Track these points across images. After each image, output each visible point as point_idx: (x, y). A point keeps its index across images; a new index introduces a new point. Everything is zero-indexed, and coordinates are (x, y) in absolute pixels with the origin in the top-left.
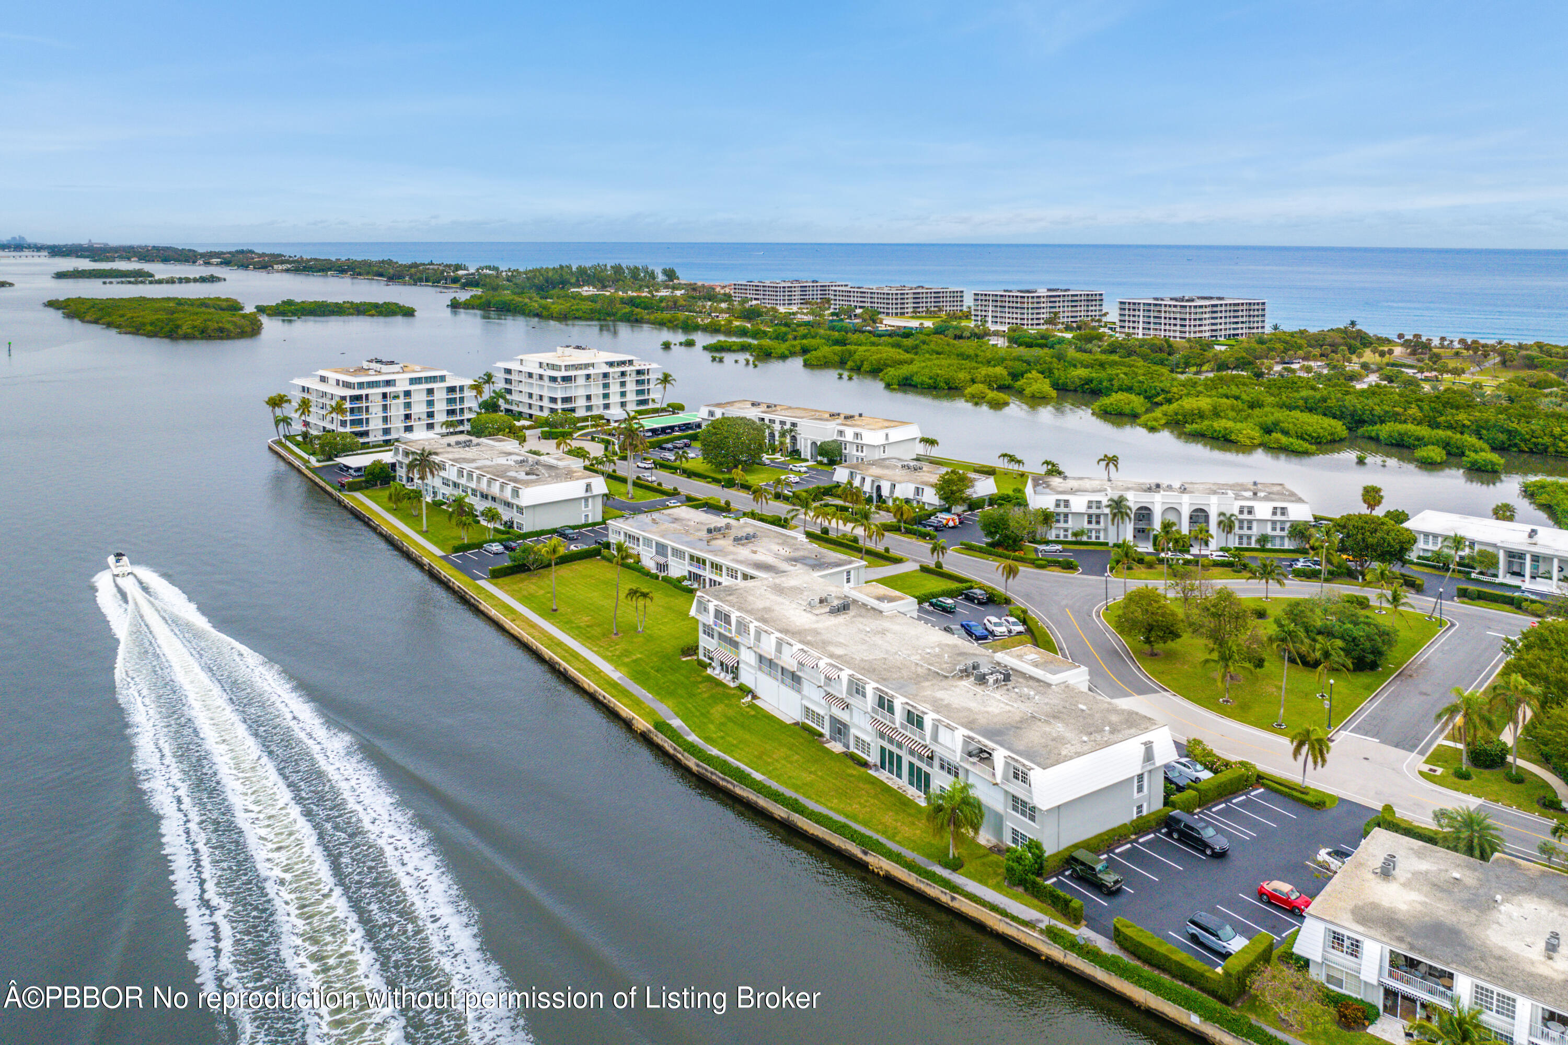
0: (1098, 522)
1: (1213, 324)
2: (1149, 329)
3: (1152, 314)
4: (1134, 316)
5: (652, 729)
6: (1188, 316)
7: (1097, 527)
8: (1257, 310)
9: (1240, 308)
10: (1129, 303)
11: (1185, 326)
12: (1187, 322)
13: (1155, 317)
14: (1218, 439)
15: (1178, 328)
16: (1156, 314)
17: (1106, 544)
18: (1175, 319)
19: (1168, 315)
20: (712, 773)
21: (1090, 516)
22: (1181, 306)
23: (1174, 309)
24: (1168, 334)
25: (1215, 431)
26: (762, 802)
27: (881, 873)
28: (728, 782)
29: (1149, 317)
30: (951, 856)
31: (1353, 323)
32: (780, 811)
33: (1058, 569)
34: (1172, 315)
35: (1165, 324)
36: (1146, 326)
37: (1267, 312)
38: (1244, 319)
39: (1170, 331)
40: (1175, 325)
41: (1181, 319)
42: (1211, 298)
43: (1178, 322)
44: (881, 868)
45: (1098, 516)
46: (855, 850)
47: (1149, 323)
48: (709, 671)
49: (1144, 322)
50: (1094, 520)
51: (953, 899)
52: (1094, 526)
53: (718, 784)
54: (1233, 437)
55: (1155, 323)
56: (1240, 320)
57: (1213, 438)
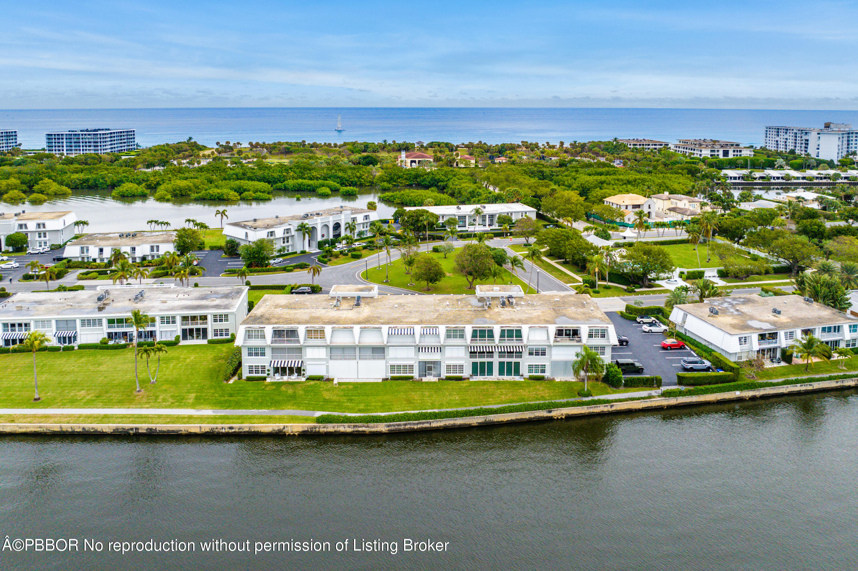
0: (288, 242)
1: (111, 144)
2: (71, 150)
3: (73, 141)
4: (58, 143)
5: (315, 424)
6: (99, 140)
7: (288, 244)
8: (130, 135)
9: (123, 134)
10: (55, 135)
11: (98, 146)
12: (99, 144)
13: (75, 142)
14: (215, 200)
15: (92, 148)
16: (76, 140)
17: (296, 253)
18: (90, 142)
19: (84, 140)
20: (405, 425)
21: (284, 239)
22: (94, 134)
23: (89, 137)
24: (85, 152)
25: (212, 196)
26: (459, 421)
27: (563, 417)
28: (423, 423)
29: (71, 142)
30: (586, 390)
31: (190, 138)
32: (475, 420)
33: (298, 270)
34: (87, 140)
35: (83, 146)
36: (69, 148)
37: (135, 136)
38: (125, 141)
39: (86, 150)
40: (90, 146)
41: (94, 142)
42: (103, 130)
43: (93, 144)
44: (562, 414)
45: (288, 238)
46: (543, 414)
47: (71, 146)
48: (268, 380)
49: (67, 146)
50: (286, 241)
51: (612, 406)
52: (286, 244)
53: (414, 429)
54: (225, 197)
55: (76, 146)
56: (123, 141)
57: (211, 200)
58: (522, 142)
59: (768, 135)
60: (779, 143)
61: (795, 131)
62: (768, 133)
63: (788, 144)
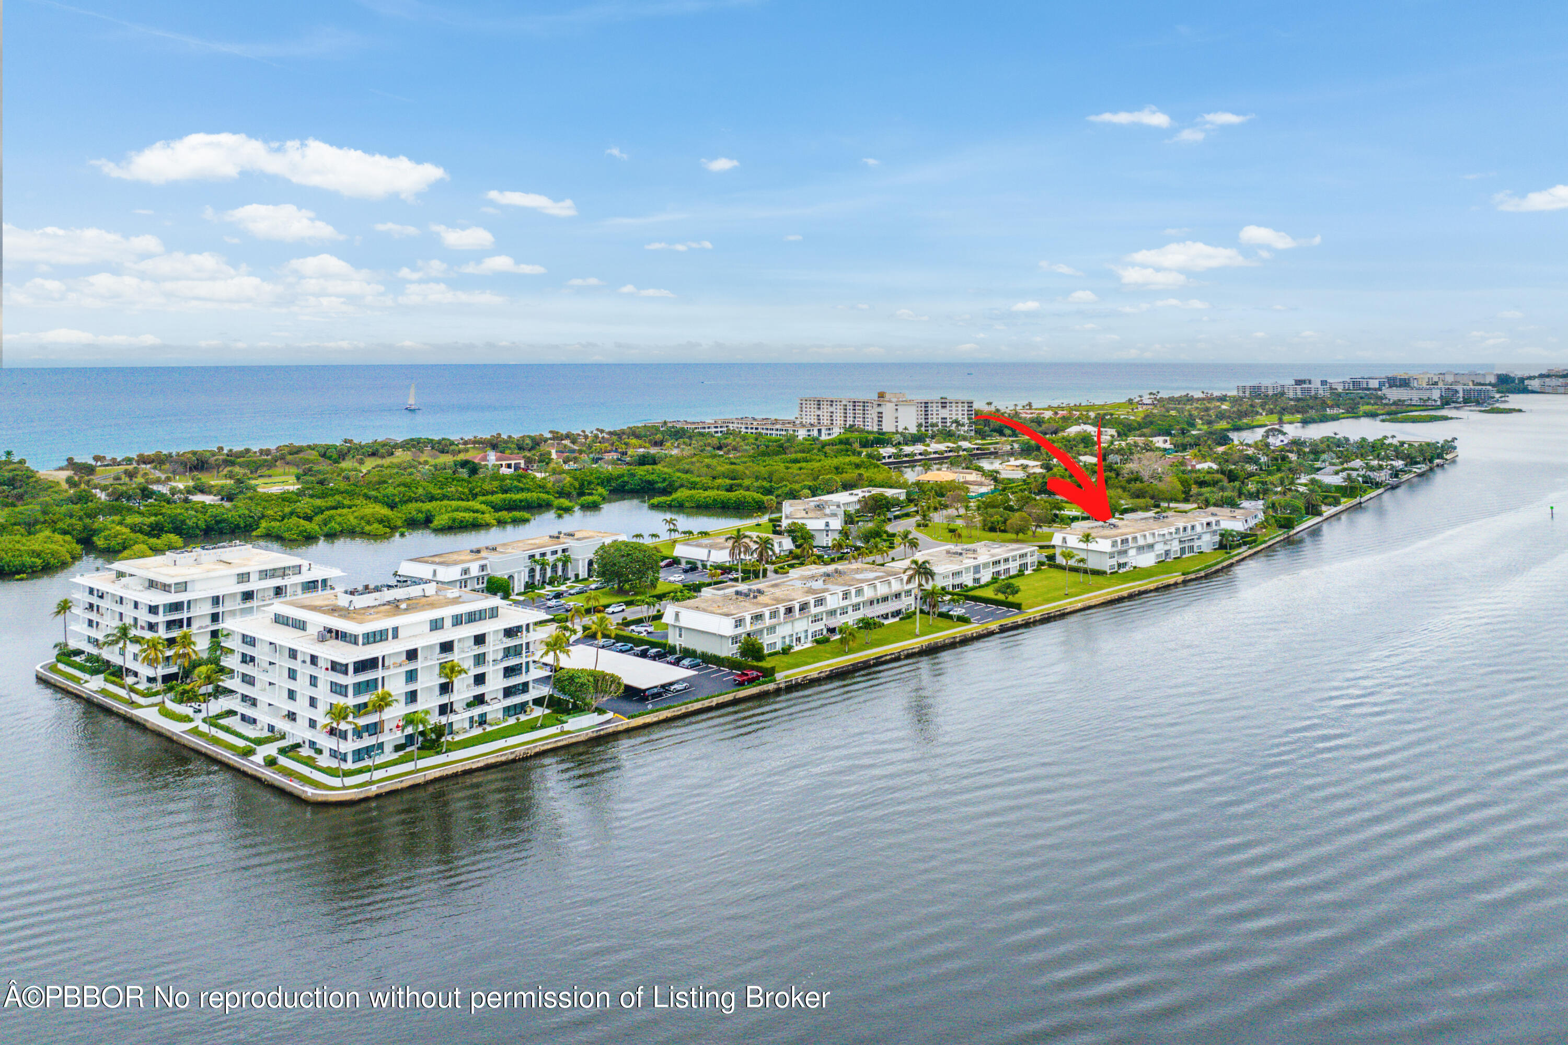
58: (551, 432)
59: (804, 409)
60: (821, 417)
61: (844, 403)
62: (804, 406)
63: (834, 418)
